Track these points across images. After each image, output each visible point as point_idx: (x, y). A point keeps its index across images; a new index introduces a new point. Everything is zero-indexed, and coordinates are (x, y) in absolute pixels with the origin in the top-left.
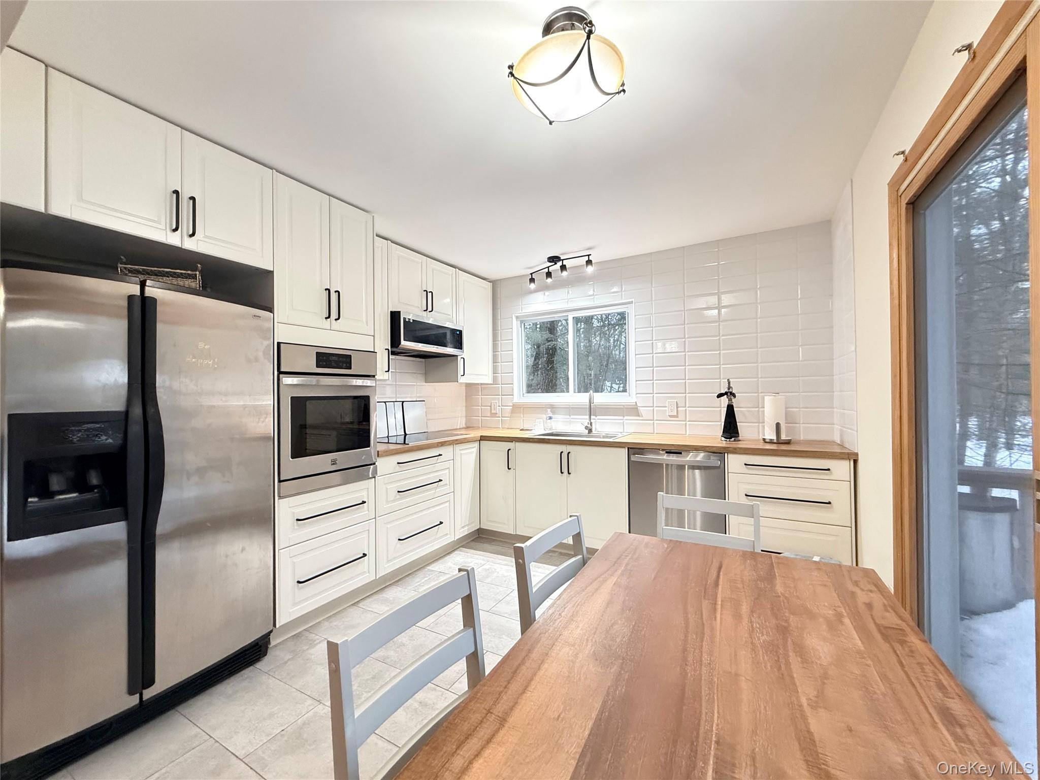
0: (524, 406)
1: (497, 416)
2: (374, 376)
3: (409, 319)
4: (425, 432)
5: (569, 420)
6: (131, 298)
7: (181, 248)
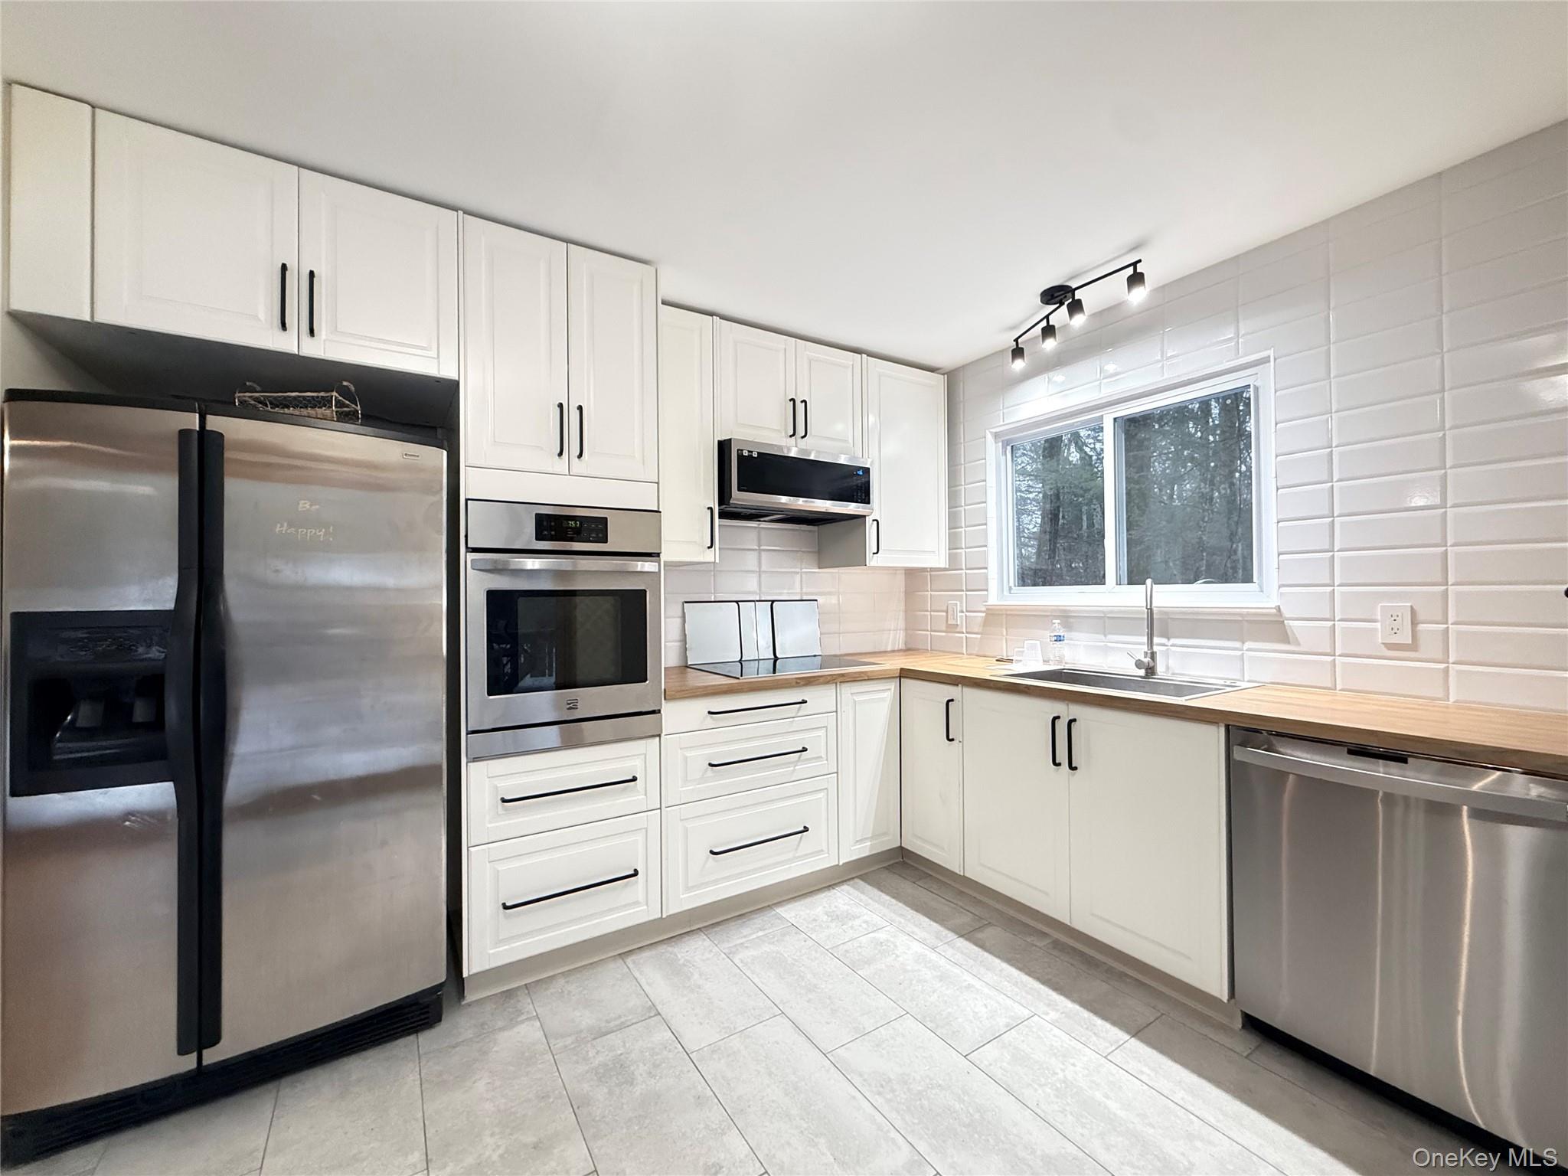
0: (1008, 613)
1: (958, 630)
2: (658, 555)
3: (749, 451)
4: (815, 656)
5: (1102, 644)
6: (184, 434)
7: (298, 355)
